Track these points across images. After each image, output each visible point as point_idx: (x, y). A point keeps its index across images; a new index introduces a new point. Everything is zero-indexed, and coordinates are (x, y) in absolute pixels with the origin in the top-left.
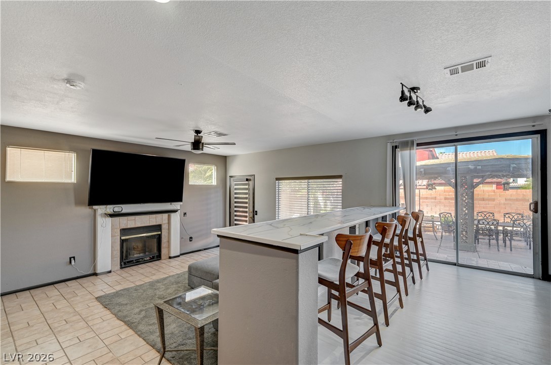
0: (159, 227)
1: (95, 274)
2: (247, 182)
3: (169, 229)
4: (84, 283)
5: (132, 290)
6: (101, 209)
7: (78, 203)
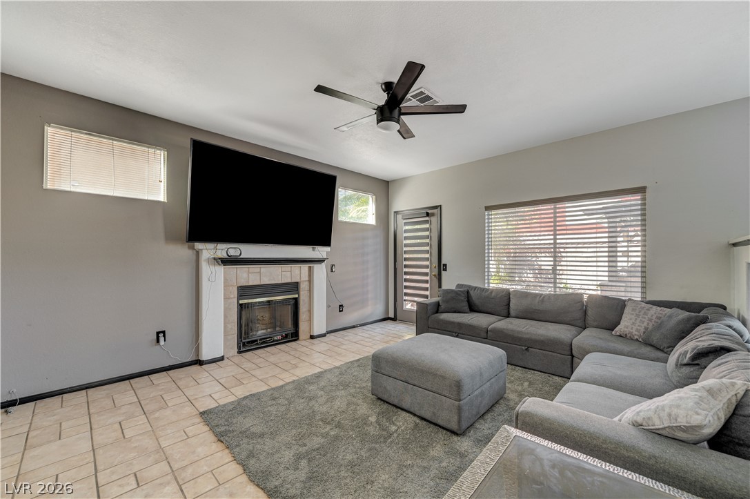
0: (295, 287)
1: (199, 362)
2: (427, 219)
3: (310, 290)
4: (180, 379)
5: (265, 399)
6: (209, 250)
7: (171, 238)
